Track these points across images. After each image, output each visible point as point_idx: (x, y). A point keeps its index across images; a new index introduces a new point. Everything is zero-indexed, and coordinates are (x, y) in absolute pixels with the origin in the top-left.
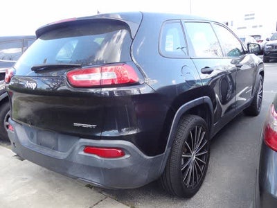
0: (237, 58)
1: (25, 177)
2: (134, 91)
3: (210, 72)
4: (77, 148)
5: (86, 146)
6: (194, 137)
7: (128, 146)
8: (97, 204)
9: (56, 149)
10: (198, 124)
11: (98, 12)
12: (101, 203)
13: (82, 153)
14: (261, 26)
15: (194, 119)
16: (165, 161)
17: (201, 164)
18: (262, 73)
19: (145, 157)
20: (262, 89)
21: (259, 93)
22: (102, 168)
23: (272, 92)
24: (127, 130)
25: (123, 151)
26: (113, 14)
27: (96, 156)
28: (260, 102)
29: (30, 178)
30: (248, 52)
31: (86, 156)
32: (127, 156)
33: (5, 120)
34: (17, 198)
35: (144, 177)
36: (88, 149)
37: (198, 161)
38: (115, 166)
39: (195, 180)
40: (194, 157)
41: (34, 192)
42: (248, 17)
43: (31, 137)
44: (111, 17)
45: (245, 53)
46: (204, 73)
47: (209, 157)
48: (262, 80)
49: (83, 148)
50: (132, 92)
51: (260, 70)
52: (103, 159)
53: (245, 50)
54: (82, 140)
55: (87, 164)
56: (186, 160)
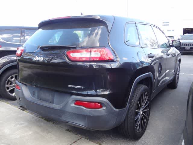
0: (165, 50)
1: (22, 123)
2: (108, 66)
3: (152, 57)
4: (70, 102)
5: (77, 101)
6: (142, 98)
7: (105, 102)
8: (75, 142)
9: (52, 102)
10: (145, 90)
11: (82, 14)
12: (78, 141)
13: (73, 105)
14: (173, 30)
15: (143, 87)
16: (126, 113)
17: (145, 117)
18: (180, 61)
19: (115, 109)
20: (179, 71)
21: (177, 74)
22: (87, 116)
23: (184, 73)
24: (102, 91)
25: (101, 105)
26: (95, 16)
27: (83, 108)
28: (178, 80)
29: (26, 124)
30: (172, 46)
31: (76, 107)
32: (104, 108)
33: (6, 84)
34: (19, 136)
35: (113, 123)
36: (78, 103)
37: (143, 115)
38: (96, 114)
39: (142, 128)
40: (142, 112)
41: (30, 133)
42: (164, 24)
43: (33, 94)
44: (93, 17)
45: (170, 46)
46: (149, 57)
47: (150, 113)
48: (179, 65)
49: (74, 102)
50: (106, 66)
51: (179, 58)
52: (88, 109)
53: (170, 44)
54: (74, 97)
55: (77, 113)
56: (137, 113)
